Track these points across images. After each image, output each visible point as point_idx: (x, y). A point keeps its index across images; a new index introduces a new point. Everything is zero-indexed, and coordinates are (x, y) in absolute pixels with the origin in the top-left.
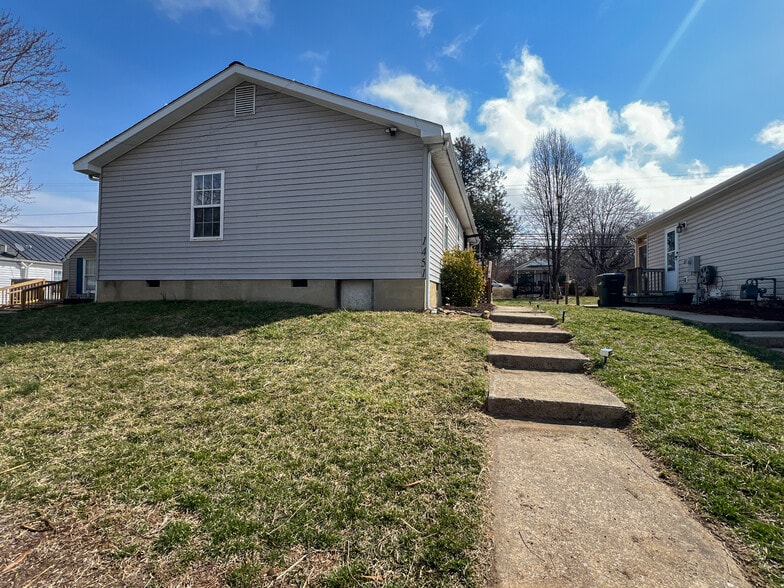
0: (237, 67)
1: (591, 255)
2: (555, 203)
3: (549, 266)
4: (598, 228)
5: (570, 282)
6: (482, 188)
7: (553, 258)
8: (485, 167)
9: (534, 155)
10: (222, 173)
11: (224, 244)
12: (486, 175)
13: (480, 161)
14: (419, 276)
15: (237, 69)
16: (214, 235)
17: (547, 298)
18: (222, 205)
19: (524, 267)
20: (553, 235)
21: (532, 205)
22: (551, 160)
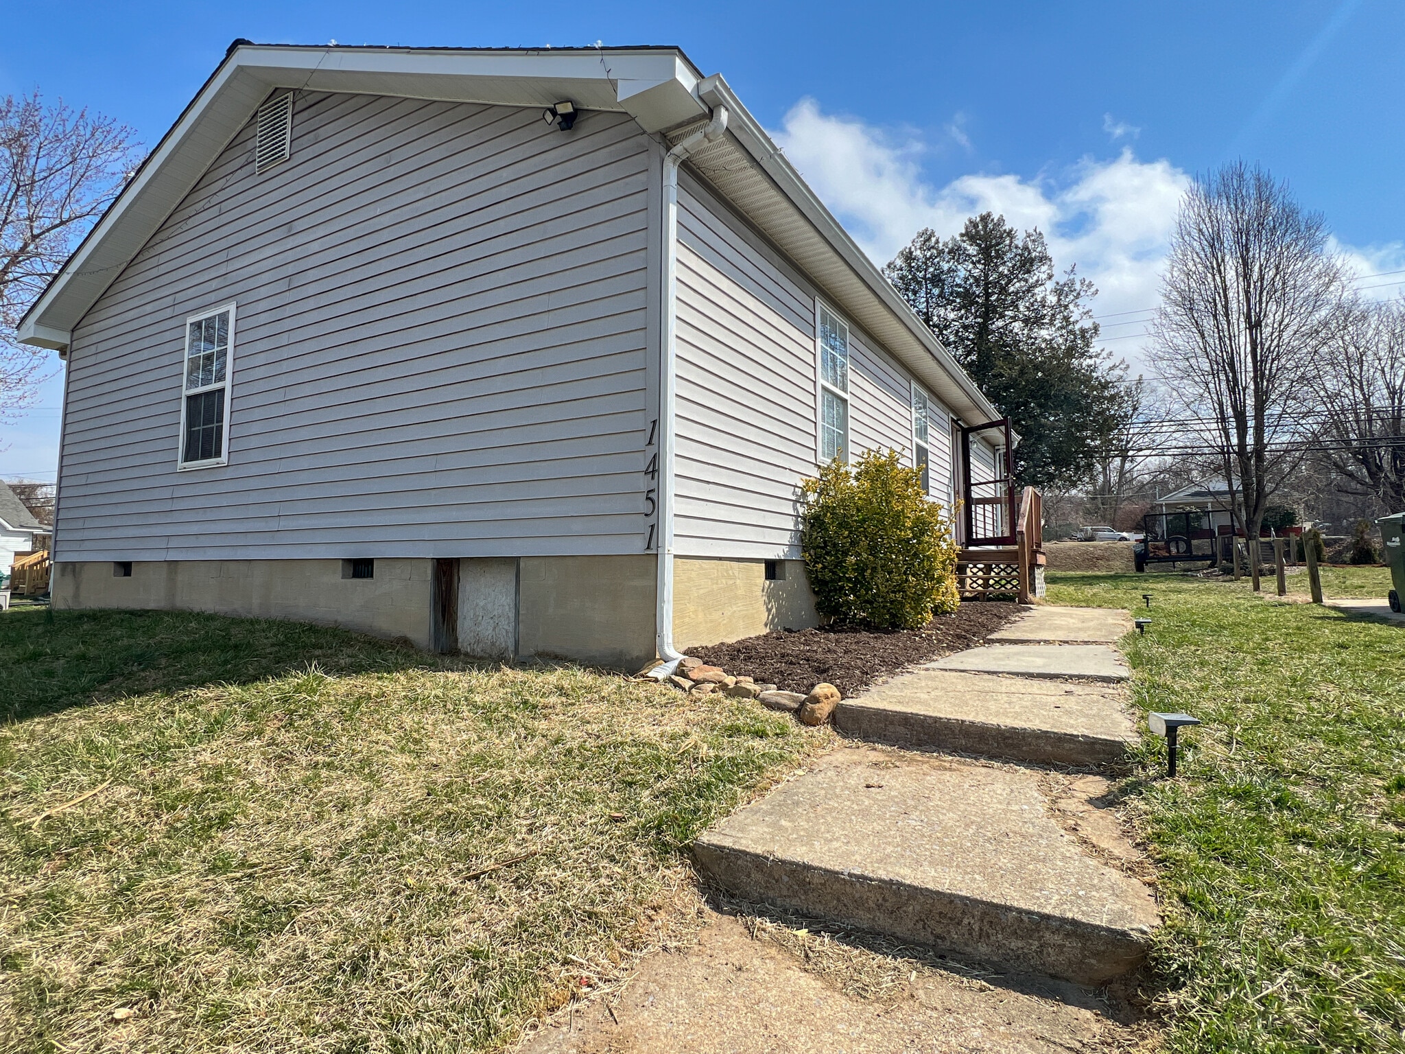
0: (242, 52)
1: (1365, 462)
2: (1243, 340)
3: (1232, 493)
4: (1380, 400)
5: (1307, 526)
6: (1034, 321)
7: (1245, 472)
8: (1041, 273)
9: (1183, 232)
10: (231, 308)
11: (230, 473)
12: (1046, 293)
13: (1027, 263)
14: (637, 546)
15: (243, 57)
16: (204, 456)
17: (1227, 571)
18: (227, 384)
19: (1180, 496)
20: (1240, 417)
21: (1177, 351)
22: (1228, 237)
